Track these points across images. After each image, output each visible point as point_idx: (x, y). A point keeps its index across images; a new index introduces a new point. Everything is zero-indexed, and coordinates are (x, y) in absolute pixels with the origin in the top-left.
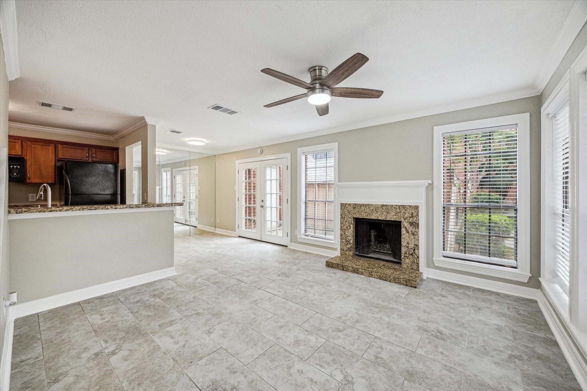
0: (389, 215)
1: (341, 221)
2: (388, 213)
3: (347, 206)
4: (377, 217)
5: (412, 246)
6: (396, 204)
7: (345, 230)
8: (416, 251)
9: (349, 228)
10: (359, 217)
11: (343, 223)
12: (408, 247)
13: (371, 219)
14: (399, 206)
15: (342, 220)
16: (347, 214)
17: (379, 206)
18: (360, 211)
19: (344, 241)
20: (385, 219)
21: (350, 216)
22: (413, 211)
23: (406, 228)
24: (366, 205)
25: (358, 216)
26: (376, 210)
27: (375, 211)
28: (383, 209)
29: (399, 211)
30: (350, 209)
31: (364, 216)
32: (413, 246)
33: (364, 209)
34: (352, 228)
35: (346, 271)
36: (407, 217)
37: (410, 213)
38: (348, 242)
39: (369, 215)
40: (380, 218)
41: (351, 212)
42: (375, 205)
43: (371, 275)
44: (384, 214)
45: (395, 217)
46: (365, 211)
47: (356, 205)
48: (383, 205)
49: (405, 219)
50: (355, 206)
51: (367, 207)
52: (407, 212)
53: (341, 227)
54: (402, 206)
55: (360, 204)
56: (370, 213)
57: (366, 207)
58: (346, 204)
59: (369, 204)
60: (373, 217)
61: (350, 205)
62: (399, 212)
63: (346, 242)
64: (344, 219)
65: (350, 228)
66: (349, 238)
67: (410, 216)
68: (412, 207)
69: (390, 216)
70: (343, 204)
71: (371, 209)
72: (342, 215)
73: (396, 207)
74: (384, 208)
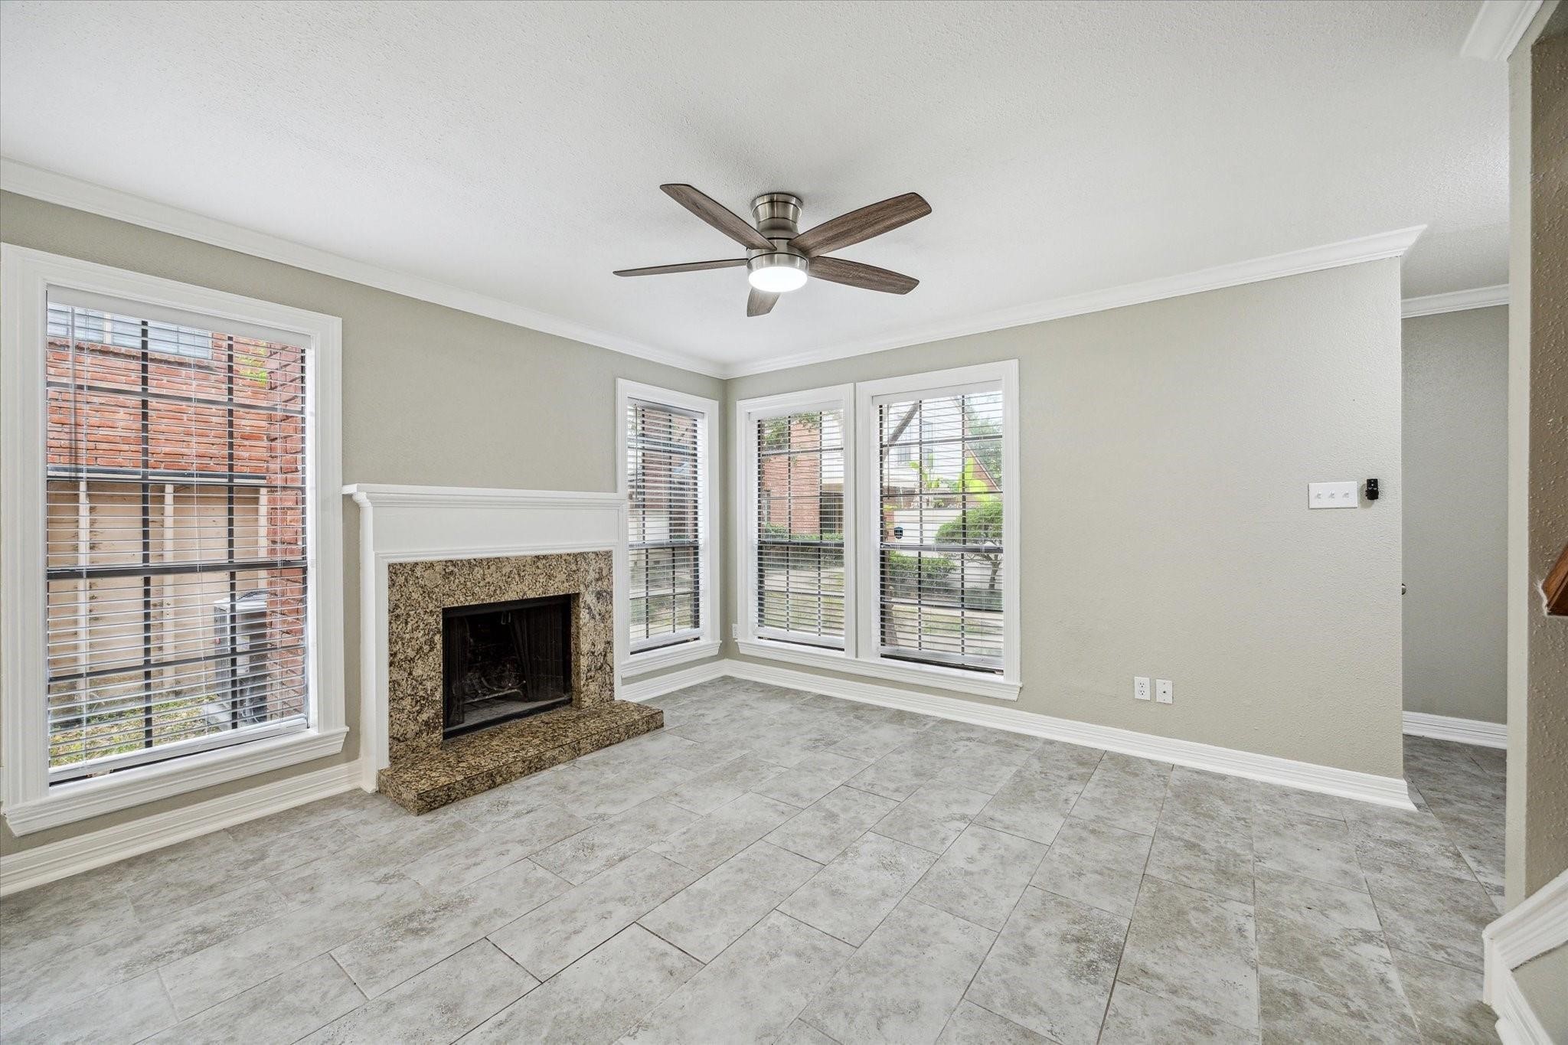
0: (552, 583)
1: (391, 634)
2: (550, 577)
3: (418, 572)
4: (521, 594)
5: (600, 647)
6: (569, 551)
7: (412, 660)
8: (609, 658)
9: (426, 648)
10: (467, 604)
11: (402, 639)
12: (593, 653)
13: (506, 603)
14: (575, 556)
15: (394, 626)
16: (420, 599)
17: (528, 559)
18: (468, 583)
19: (407, 703)
20: (544, 596)
21: (430, 605)
22: (602, 565)
23: (589, 608)
24: (488, 560)
25: (462, 599)
26: (519, 574)
27: (516, 576)
28: (538, 567)
29: (574, 568)
30: (430, 579)
31: (482, 597)
32: (603, 645)
33: (484, 575)
34: (439, 646)
35: (505, 781)
36: (592, 581)
37: (597, 571)
38: (422, 702)
39: (498, 592)
40: (531, 595)
41: (437, 590)
42: (517, 558)
43: (577, 751)
44: (541, 581)
45: (566, 584)
46: (487, 580)
47: (454, 563)
48: (538, 557)
49: (587, 587)
50: (451, 568)
51: (493, 568)
52: (591, 568)
53: (393, 655)
54: (581, 554)
55: (469, 561)
56: (502, 585)
57: (489, 568)
58: (417, 564)
59: (499, 558)
60: (511, 596)
61: (431, 566)
62: (574, 571)
63: (417, 702)
64: (407, 623)
65: (432, 649)
66: (429, 685)
67: (597, 576)
68: (600, 556)
69: (556, 586)
70: (401, 564)
71: (504, 573)
72: (397, 607)
73: (568, 558)
74: (541, 566)
